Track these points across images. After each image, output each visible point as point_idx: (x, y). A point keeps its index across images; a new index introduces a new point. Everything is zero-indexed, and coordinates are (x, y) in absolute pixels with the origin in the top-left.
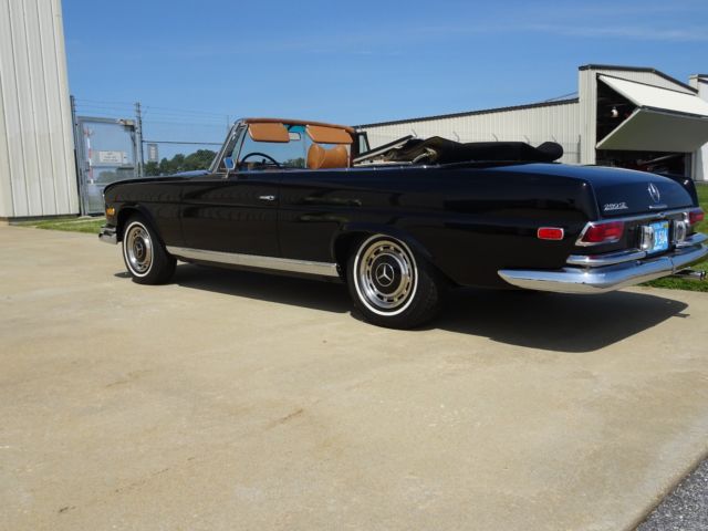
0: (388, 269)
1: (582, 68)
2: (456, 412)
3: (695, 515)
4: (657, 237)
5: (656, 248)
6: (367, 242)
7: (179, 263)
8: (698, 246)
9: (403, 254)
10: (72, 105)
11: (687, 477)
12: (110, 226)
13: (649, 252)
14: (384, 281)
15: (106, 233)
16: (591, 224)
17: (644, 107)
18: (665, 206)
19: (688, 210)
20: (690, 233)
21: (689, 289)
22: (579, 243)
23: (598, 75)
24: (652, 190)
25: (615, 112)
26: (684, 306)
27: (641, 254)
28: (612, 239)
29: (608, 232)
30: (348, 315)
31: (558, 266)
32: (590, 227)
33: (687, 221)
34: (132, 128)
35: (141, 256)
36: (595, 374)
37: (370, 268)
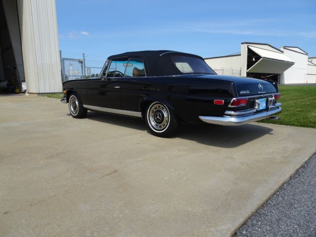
0: (159, 114)
1: (242, 43)
2: (177, 173)
3: (266, 222)
4: (261, 104)
5: (261, 108)
6: (152, 104)
7: (88, 111)
8: (278, 107)
9: (165, 109)
10: (61, 54)
11: (265, 204)
12: (64, 97)
13: (258, 109)
14: (158, 119)
15: (63, 100)
16: (234, 99)
17: (264, 57)
18: (265, 92)
19: (274, 94)
20: (275, 102)
21: (275, 123)
22: (230, 106)
23: (248, 46)
24: (260, 86)
25: (254, 59)
26: (271, 130)
27: (255, 110)
28: (243, 105)
29: (241, 102)
30: (146, 131)
31: (222, 115)
32: (234, 100)
33: (273, 98)
34: (82, 62)
35: (75, 108)
36: (234, 157)
37: (153, 114)
